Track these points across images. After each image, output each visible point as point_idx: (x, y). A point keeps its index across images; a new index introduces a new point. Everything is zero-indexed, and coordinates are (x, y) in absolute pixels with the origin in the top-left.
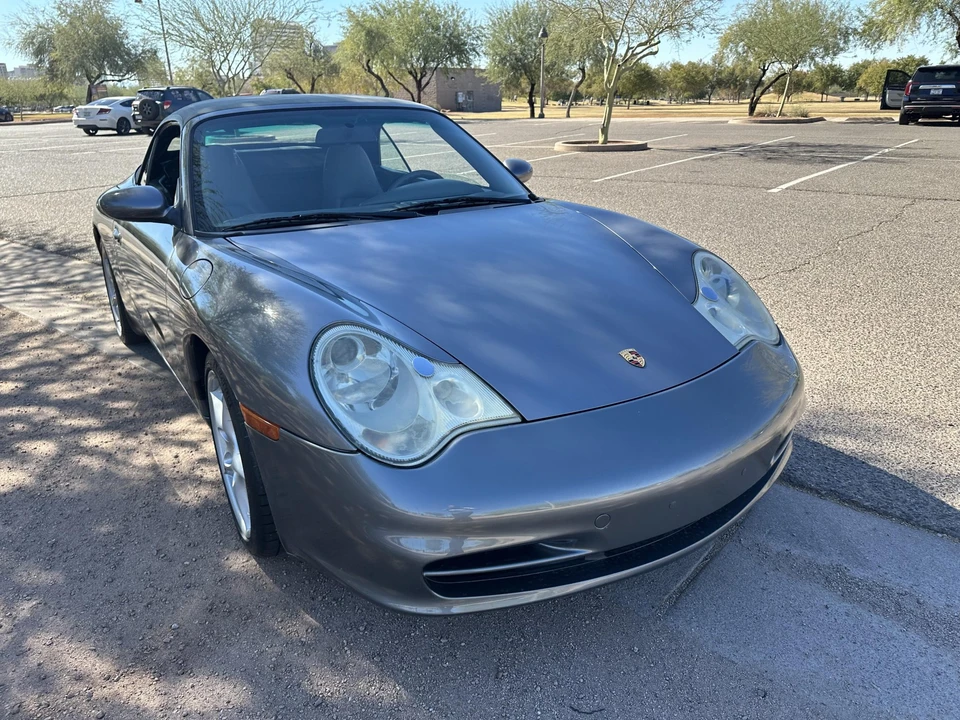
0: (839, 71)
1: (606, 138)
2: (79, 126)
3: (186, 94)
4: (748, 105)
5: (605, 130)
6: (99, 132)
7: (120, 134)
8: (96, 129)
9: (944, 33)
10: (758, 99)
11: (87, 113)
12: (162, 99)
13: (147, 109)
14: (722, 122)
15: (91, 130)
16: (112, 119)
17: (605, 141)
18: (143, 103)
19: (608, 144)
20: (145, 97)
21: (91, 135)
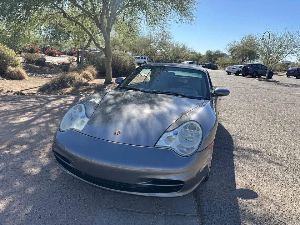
2: (226, 72)
3: (258, 66)
6: (231, 74)
7: (236, 75)
8: (231, 73)
11: (229, 69)
12: (250, 67)
13: (244, 69)
15: (229, 73)
16: (235, 70)
18: (244, 67)
20: (246, 66)
21: (229, 74)
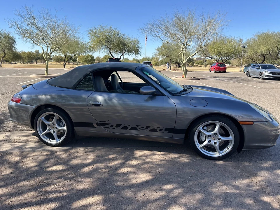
0: (92, 57)
1: (48, 74)
4: (63, 65)
5: (47, 71)
9: (105, 51)
10: (65, 63)
14: (63, 69)
17: (48, 75)
19: (49, 75)
